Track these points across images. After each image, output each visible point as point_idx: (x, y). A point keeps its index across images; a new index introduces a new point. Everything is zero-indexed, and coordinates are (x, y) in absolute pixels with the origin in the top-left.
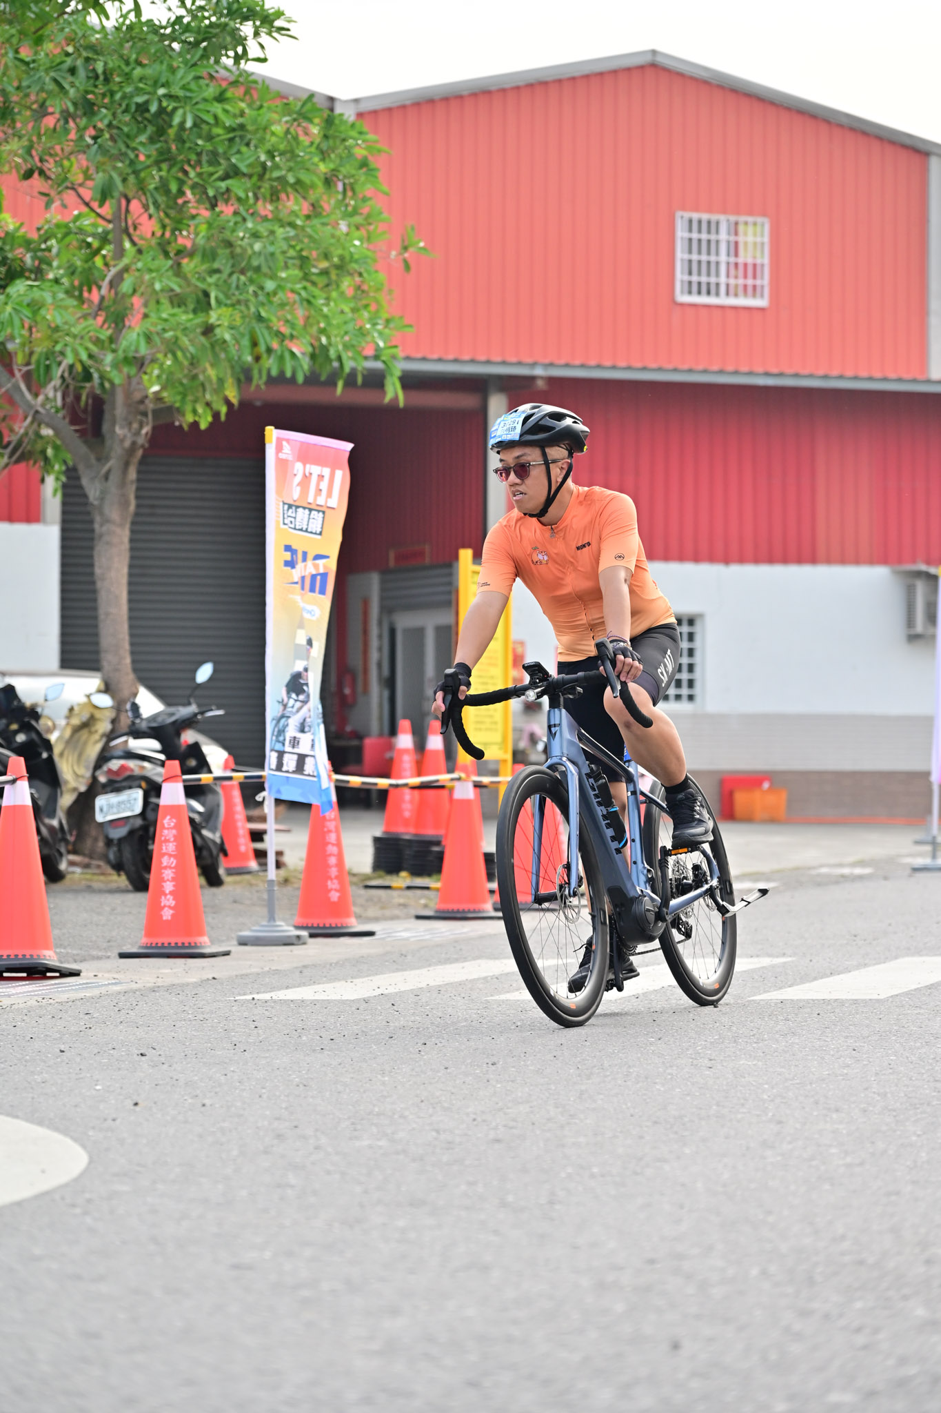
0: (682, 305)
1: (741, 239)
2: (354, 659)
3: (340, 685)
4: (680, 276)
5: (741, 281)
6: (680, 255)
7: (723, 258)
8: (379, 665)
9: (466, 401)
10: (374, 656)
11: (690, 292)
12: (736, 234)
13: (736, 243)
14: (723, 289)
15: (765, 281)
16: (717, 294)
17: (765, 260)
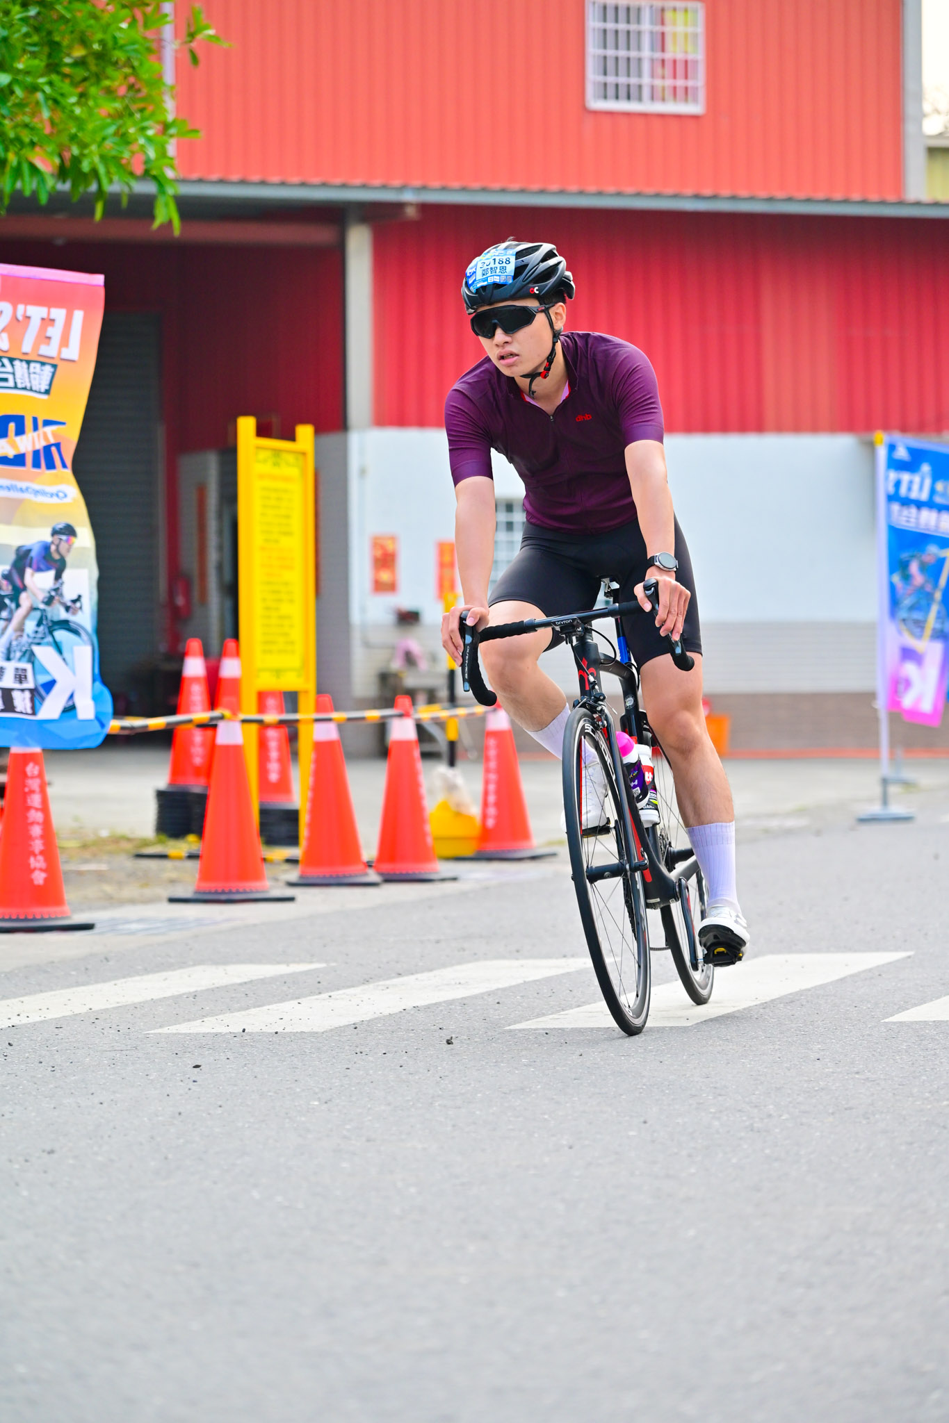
0: (596, 113)
1: (668, 29)
2: (188, 560)
3: (171, 594)
4: (593, 76)
5: (669, 82)
6: (593, 50)
7: (646, 53)
8: (220, 568)
9: (320, 235)
10: (213, 556)
11: (605, 97)
12: (663, 23)
13: (663, 34)
14: (646, 92)
15: (699, 81)
16: (640, 99)
17: (698, 54)
